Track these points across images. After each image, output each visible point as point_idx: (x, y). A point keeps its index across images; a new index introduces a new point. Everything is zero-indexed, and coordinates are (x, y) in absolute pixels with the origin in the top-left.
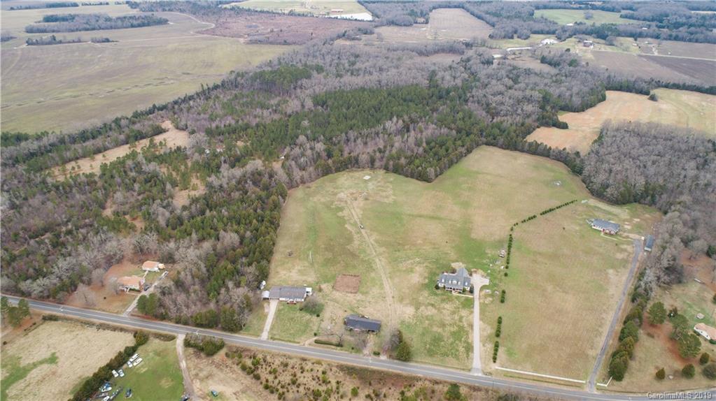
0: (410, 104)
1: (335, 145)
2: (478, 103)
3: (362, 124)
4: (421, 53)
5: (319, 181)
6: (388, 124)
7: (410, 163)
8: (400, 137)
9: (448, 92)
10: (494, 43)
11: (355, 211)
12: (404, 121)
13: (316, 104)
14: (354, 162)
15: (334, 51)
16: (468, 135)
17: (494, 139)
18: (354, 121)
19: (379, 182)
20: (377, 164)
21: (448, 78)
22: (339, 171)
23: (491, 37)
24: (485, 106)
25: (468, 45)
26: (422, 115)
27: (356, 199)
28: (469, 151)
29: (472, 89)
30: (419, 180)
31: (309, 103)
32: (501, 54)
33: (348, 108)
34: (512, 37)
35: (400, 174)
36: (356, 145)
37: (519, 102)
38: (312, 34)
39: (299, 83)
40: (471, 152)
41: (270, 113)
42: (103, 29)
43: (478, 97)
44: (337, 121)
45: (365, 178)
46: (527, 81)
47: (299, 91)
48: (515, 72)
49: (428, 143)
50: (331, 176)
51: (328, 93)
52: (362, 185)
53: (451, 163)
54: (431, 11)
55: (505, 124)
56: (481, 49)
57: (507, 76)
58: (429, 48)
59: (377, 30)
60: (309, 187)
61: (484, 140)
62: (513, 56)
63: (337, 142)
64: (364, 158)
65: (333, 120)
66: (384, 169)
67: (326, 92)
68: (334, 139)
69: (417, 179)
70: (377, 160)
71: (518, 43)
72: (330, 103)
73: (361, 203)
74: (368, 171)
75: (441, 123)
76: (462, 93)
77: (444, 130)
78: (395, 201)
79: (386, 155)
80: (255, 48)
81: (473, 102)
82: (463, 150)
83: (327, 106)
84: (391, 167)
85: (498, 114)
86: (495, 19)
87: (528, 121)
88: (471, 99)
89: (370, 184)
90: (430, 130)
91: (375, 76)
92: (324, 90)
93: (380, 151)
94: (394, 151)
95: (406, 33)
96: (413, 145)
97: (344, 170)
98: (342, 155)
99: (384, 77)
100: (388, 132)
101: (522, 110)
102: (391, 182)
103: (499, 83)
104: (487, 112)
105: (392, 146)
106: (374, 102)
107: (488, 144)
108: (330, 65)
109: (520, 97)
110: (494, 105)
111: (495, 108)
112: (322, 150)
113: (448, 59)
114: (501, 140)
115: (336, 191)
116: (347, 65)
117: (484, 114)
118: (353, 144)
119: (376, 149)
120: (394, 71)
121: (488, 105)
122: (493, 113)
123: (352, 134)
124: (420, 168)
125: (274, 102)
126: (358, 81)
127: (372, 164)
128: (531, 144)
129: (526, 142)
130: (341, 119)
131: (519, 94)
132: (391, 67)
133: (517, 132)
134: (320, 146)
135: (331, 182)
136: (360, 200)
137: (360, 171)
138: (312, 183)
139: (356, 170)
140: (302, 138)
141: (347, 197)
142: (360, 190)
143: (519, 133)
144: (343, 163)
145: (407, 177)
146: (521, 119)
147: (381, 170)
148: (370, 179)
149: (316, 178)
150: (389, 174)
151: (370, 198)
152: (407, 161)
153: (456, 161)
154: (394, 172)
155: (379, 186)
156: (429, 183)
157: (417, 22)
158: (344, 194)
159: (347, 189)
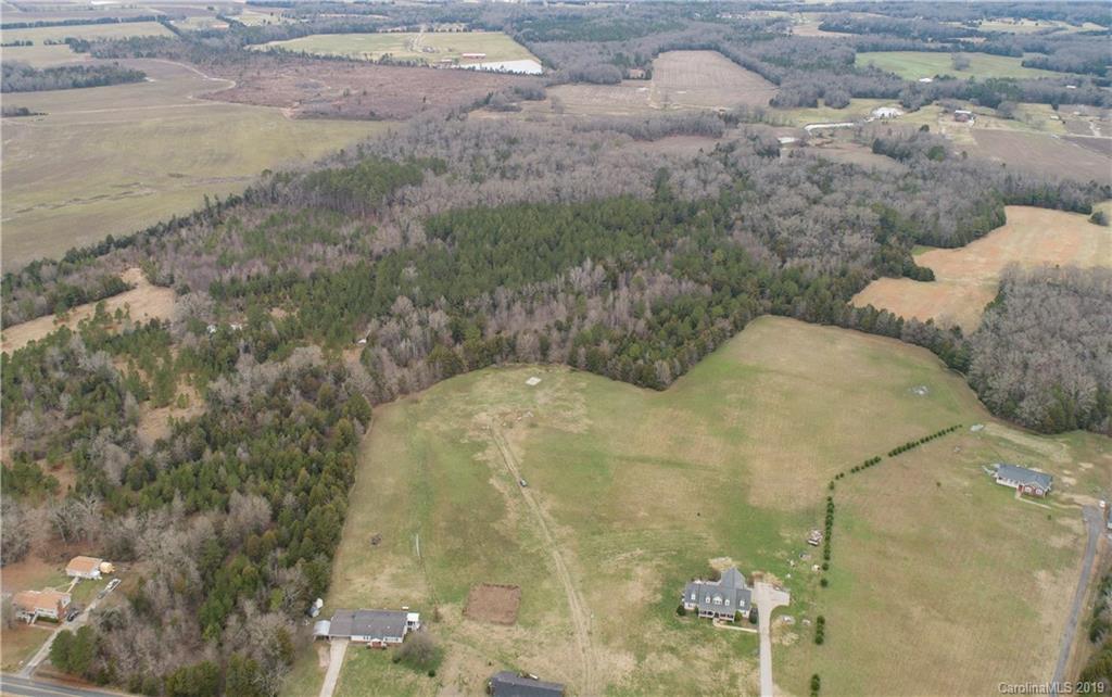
0: (620, 233)
1: (469, 315)
2: (754, 231)
3: (524, 275)
4: (637, 136)
5: (437, 388)
6: (575, 273)
7: (619, 352)
8: (598, 298)
9: (693, 210)
10: (780, 115)
11: (509, 449)
12: (606, 268)
13: (432, 233)
14: (506, 349)
15: (467, 133)
16: (735, 294)
17: (789, 302)
18: (507, 268)
19: (558, 390)
20: (554, 353)
21: (692, 182)
22: (478, 368)
23: (773, 103)
24: (766, 236)
25: (730, 120)
26: (642, 254)
27: (511, 426)
28: (738, 327)
29: (740, 204)
30: (640, 386)
31: (418, 234)
32: (795, 136)
33: (496, 243)
34: (815, 105)
35: (601, 374)
36: (510, 316)
37: (834, 228)
38: (424, 99)
39: (399, 193)
40: (743, 328)
41: (340, 252)
42: (17, 90)
43: (752, 219)
44: (473, 267)
45: (529, 382)
46: (847, 188)
47: (397, 208)
48: (823, 170)
49: (655, 311)
50: (460, 377)
51: (457, 215)
52: (524, 397)
53: (703, 352)
54: (655, 55)
55: (807, 272)
56: (756, 128)
57: (809, 178)
58: (655, 125)
59: (551, 92)
60: (417, 402)
61: (768, 303)
62: (819, 141)
63: (471, 308)
64: (527, 341)
65: (465, 266)
66: (569, 364)
67: (451, 210)
68: (467, 304)
69: (635, 384)
70: (554, 346)
71: (826, 116)
72: (458, 232)
73: (520, 432)
74: (534, 368)
75: (682, 269)
76: (721, 212)
77: (688, 286)
78: (591, 430)
79: (571, 336)
80: (312, 126)
81: (743, 229)
83: (454, 238)
84: (582, 359)
85: (793, 252)
86: (780, 71)
87: (855, 267)
88: (739, 223)
89: (540, 394)
90: (659, 285)
91: (548, 181)
92: (448, 208)
93: (559, 327)
94: (588, 327)
95: (608, 98)
96: (626, 316)
98: (482, 335)
99: (566, 181)
100: (576, 289)
101: (841, 244)
102: (582, 391)
103: (793, 192)
104: (772, 249)
105: (584, 318)
106: (547, 231)
107: (775, 312)
108: (460, 160)
109: (836, 220)
110: (785, 234)
111: (787, 241)
112: (443, 324)
113: (691, 147)
114: (802, 305)
115: (470, 408)
116: (492, 159)
117: (766, 252)
118: (505, 314)
119: (552, 322)
120: (585, 170)
121: (772, 235)
122: (784, 251)
123: (503, 295)
124: (641, 362)
125: (347, 230)
126: (515, 189)
127: (543, 352)
128: (861, 312)
129: (851, 307)
130: (481, 264)
131: (834, 214)
132: (579, 162)
133: (834, 288)
134: (438, 318)
135: (459, 390)
136: (520, 426)
137: (521, 367)
138: (422, 392)
139: (510, 366)
140: (403, 302)
141: (494, 420)
142: (519, 405)
143: (838, 290)
144: (486, 352)
145: (614, 380)
146: (840, 261)
147: (562, 365)
148: (539, 384)
149: (431, 383)
150: (579, 374)
151: (539, 424)
152: (615, 346)
153: (711, 346)
154: (588, 370)
155: (559, 399)
156: (660, 392)
157: (628, 77)
158: (488, 415)
159: (492, 404)
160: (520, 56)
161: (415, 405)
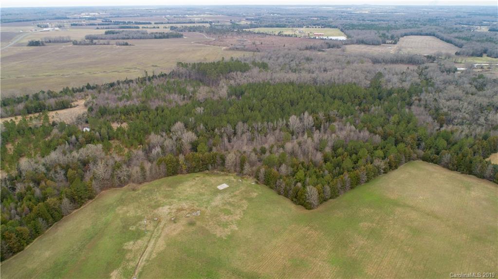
5: (156, 182)
9: (390, 93)
10: (459, 59)
14: (219, 161)
16: (396, 143)
17: (438, 154)
19: (234, 196)
20: (247, 168)
22: (194, 172)
23: (457, 54)
24: (433, 111)
25: (430, 58)
28: (392, 166)
30: (295, 203)
32: (466, 67)
35: (271, 188)
37: (482, 109)
40: (396, 167)
43: (426, 101)
45: (219, 187)
48: (481, 80)
49: (334, 149)
50: (179, 176)
52: (206, 198)
53: (356, 182)
54: (402, 36)
55: (457, 135)
59: (345, 46)
60: (134, 190)
61: (421, 153)
62: (480, 70)
66: (257, 177)
69: (292, 200)
71: (487, 61)
74: (232, 176)
76: (407, 97)
81: (419, 106)
82: (382, 164)
84: (261, 176)
85: (450, 122)
86: (464, 42)
87: (494, 135)
88: (417, 102)
89: (218, 197)
97: (200, 171)
101: (486, 120)
102: (250, 200)
104: (434, 119)
107: (425, 159)
109: (485, 105)
110: (445, 110)
111: (446, 114)
113: (403, 67)
114: (447, 157)
115: (163, 200)
117: (430, 119)
121: (437, 110)
122: (441, 118)
124: (298, 184)
127: (241, 168)
129: (489, 163)
131: (483, 101)
133: (476, 147)
135: (169, 186)
137: (223, 174)
138: (146, 183)
139: (217, 174)
141: (170, 213)
142: (197, 204)
143: (478, 149)
144: (201, 162)
145: (279, 194)
146: (484, 130)
147: (251, 178)
148: (224, 189)
149: (154, 178)
153: (365, 179)
154: (265, 184)
155: (230, 203)
156: (307, 211)
157: (385, 43)
158: (169, 208)
159: (180, 200)
160: (340, 35)
161: (131, 192)
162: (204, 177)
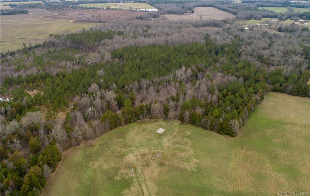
0: (195, 56)
1: (127, 93)
3: (154, 73)
5: (105, 136)
6: (179, 73)
7: (206, 113)
8: (190, 84)
11: (147, 186)
12: (192, 70)
13: (114, 56)
14: (146, 111)
15: (133, 25)
17: (281, 86)
18: (146, 70)
19: (175, 137)
20: (172, 114)
21: (219, 38)
22: (130, 123)
26: (207, 64)
27: (148, 165)
28: (262, 98)
30: (221, 134)
31: (108, 56)
32: (248, 27)
33: (142, 59)
35: (198, 126)
36: (148, 93)
38: (119, 18)
39: (102, 41)
44: (131, 70)
45: (158, 131)
47: (101, 47)
49: (220, 91)
50: (120, 128)
51: (125, 49)
52: (155, 142)
53: (250, 112)
54: (194, 8)
60: (92, 146)
63: (129, 89)
64: (156, 107)
65: (127, 69)
66: (179, 119)
67: (123, 47)
69: (219, 132)
70: (171, 110)
72: (125, 56)
73: (154, 171)
74: (161, 122)
75: (226, 71)
77: (232, 78)
82: (257, 97)
83: (123, 59)
84: (187, 118)
89: (165, 140)
90: (219, 78)
91: (163, 38)
92: (122, 47)
93: (173, 99)
94: (188, 99)
96: (206, 93)
97: (134, 121)
98: (133, 103)
99: (170, 38)
100: (179, 79)
102: (189, 137)
105: (185, 94)
106: (164, 55)
108: (129, 32)
112: (112, 98)
115: (124, 150)
116: (141, 32)
118: (145, 92)
119: (169, 97)
120: (177, 34)
123: (144, 82)
124: (221, 120)
125: (77, 56)
126: (150, 40)
127: (165, 114)
130: (134, 69)
132: (174, 32)
134: (110, 95)
135: (119, 138)
136: (154, 164)
137: (153, 122)
138: (97, 139)
139: (148, 121)
140: (94, 86)
141: (137, 159)
142: (153, 148)
144: (134, 114)
145: (205, 129)
147: (176, 121)
148: (164, 132)
150: (186, 126)
151: (166, 163)
152: (204, 110)
153: (253, 109)
154: (191, 124)
155: (176, 143)
156: (233, 138)
157: (186, 13)
158: (134, 155)
159: (137, 147)
160: (151, 8)
161: (91, 148)
162: (140, 125)
